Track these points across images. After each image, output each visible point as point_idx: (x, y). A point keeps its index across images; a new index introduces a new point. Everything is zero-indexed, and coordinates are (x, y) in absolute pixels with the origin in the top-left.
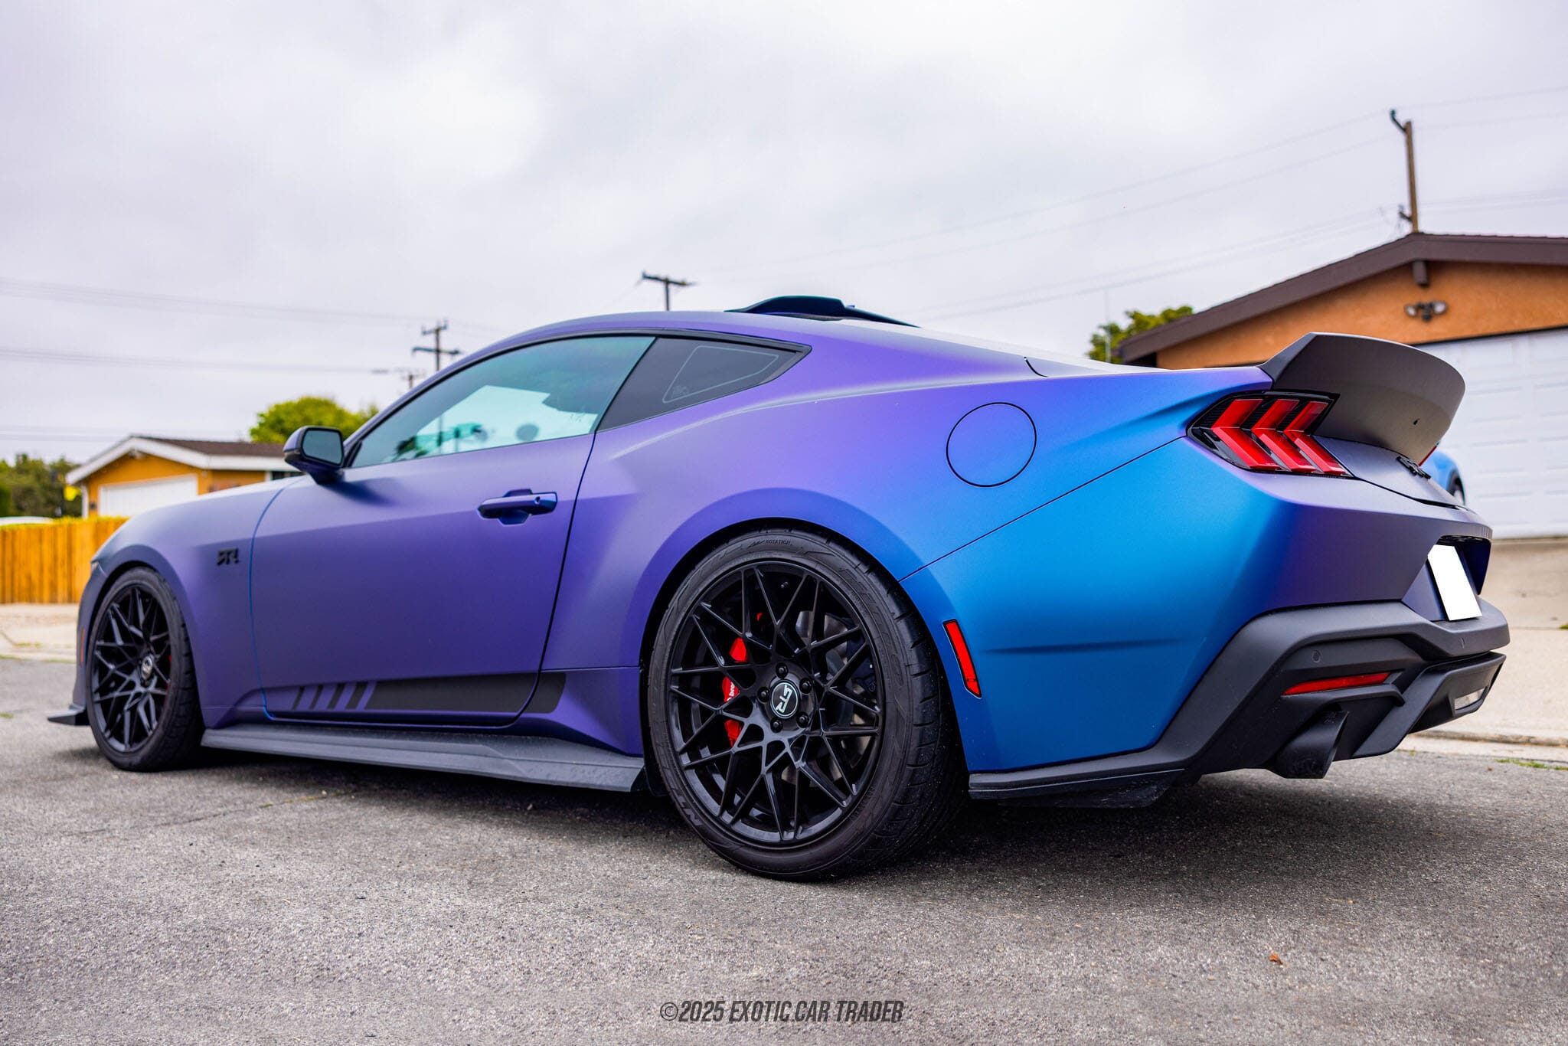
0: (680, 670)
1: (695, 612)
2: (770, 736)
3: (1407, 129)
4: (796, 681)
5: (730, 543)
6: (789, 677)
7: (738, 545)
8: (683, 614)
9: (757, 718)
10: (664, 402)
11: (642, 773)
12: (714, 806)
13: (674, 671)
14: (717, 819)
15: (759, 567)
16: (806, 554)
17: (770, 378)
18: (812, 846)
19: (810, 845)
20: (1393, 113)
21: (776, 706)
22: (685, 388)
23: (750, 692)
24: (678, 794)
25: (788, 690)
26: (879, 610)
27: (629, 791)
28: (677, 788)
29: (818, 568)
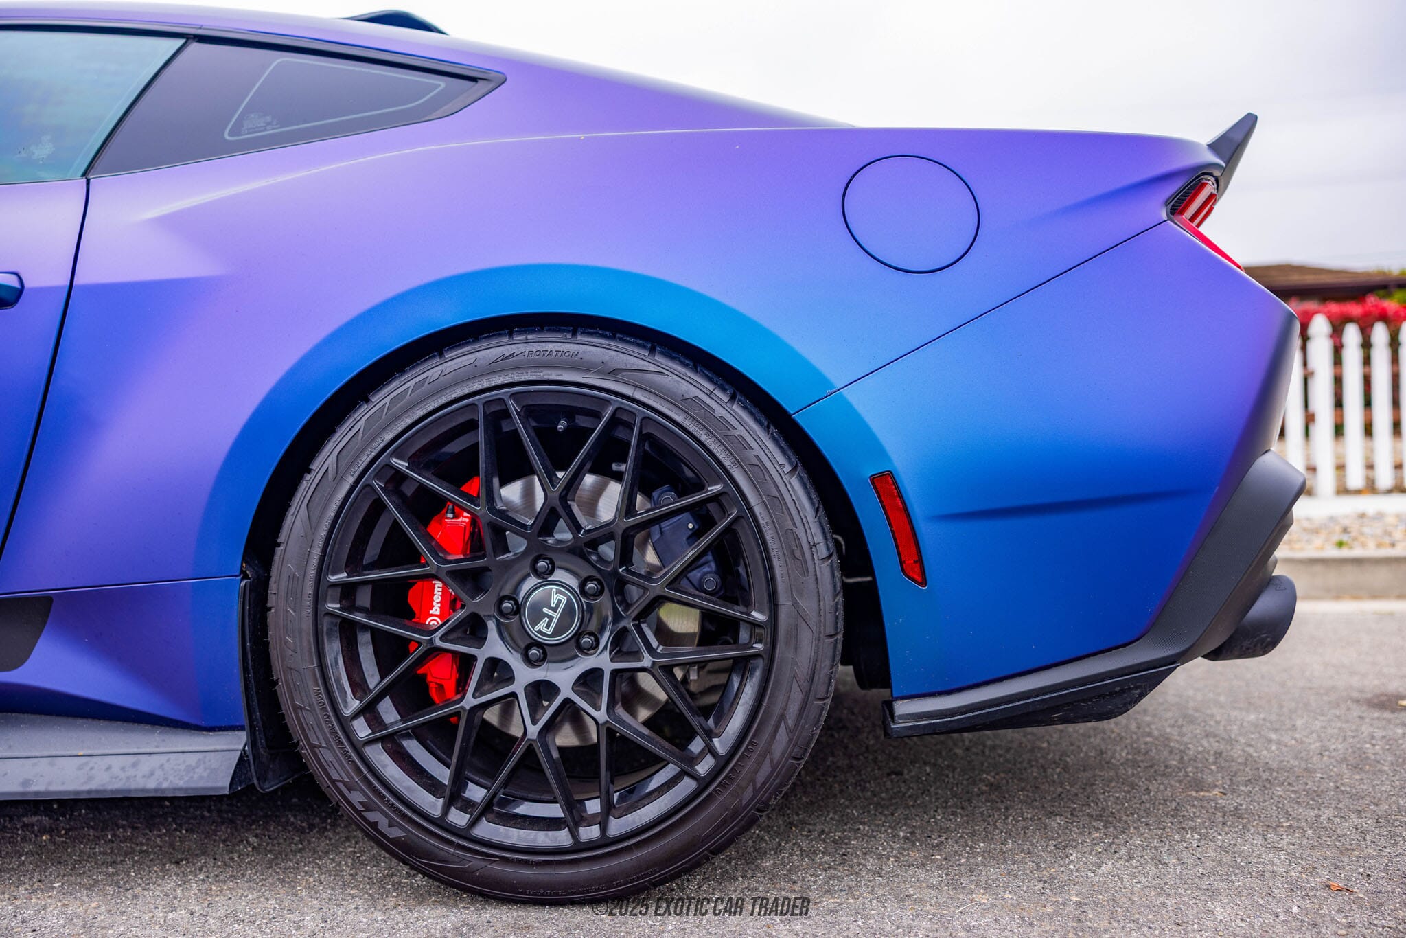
0: (342, 576)
1: (378, 475)
2: (524, 675)
4: (573, 583)
5: (448, 356)
6: (559, 575)
7: (469, 359)
8: (351, 480)
9: (495, 647)
10: (227, 137)
11: (242, 761)
12: (432, 804)
13: (332, 578)
14: (441, 823)
15: (513, 395)
16: (614, 373)
17: (439, 113)
18: (638, 845)
19: (635, 844)
21: (534, 624)
22: (269, 119)
23: (480, 604)
24: (350, 790)
25: (557, 597)
26: (760, 461)
27: (227, 792)
28: (346, 780)
29: (638, 395)
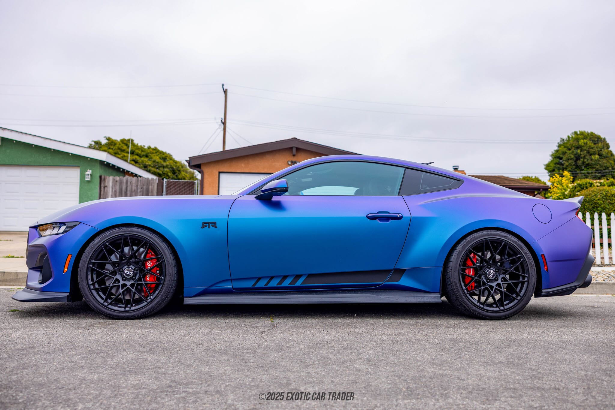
3: (225, 92)
20: (223, 85)
25: (492, 272)
